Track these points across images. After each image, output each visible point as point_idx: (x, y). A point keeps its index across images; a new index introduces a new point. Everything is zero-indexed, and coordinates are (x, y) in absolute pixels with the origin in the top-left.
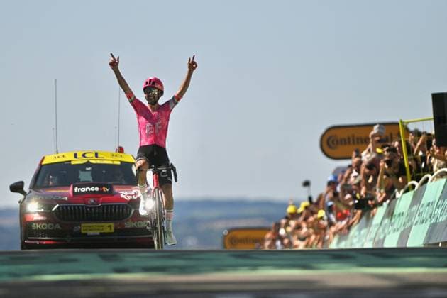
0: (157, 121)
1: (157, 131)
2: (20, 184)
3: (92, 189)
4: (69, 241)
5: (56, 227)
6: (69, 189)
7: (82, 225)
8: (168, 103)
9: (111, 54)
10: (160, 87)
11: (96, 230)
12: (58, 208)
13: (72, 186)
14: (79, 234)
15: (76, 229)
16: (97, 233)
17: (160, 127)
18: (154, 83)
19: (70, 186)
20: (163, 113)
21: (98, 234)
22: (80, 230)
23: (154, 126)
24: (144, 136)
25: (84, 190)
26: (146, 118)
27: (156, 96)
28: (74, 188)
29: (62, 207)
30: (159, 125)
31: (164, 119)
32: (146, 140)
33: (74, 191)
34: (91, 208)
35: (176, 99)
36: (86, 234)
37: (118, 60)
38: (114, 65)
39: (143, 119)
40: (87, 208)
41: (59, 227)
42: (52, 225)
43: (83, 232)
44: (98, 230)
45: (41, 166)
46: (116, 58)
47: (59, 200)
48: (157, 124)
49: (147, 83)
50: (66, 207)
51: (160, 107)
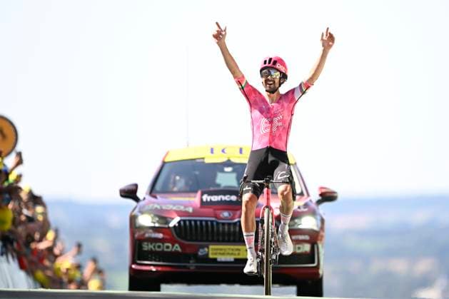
0: (275, 115)
1: (274, 129)
2: (134, 188)
3: (226, 198)
4: (192, 268)
5: (175, 248)
6: (195, 197)
7: (211, 247)
8: (293, 91)
9: (217, 23)
10: (283, 69)
11: (228, 254)
12: (179, 222)
13: (199, 192)
14: (206, 259)
15: (201, 252)
16: (231, 258)
17: (280, 124)
18: (275, 63)
19: (196, 192)
20: (286, 105)
21: (232, 260)
22: (207, 254)
23: (271, 122)
24: (257, 136)
25: (215, 198)
26: (261, 112)
27: (277, 81)
28: (202, 194)
29: (185, 221)
30: (279, 121)
31: (286, 113)
32: (260, 141)
33: (202, 200)
34: (223, 224)
35: (304, 87)
36: (215, 260)
37: (225, 31)
38: (219, 36)
39: (257, 113)
40: (218, 223)
41: (179, 249)
42: (170, 245)
43: (211, 256)
44: (232, 254)
45: (164, 163)
46: (223, 28)
47: (181, 211)
48: (276, 120)
49: (265, 62)
50: (190, 221)
51: (282, 97)
